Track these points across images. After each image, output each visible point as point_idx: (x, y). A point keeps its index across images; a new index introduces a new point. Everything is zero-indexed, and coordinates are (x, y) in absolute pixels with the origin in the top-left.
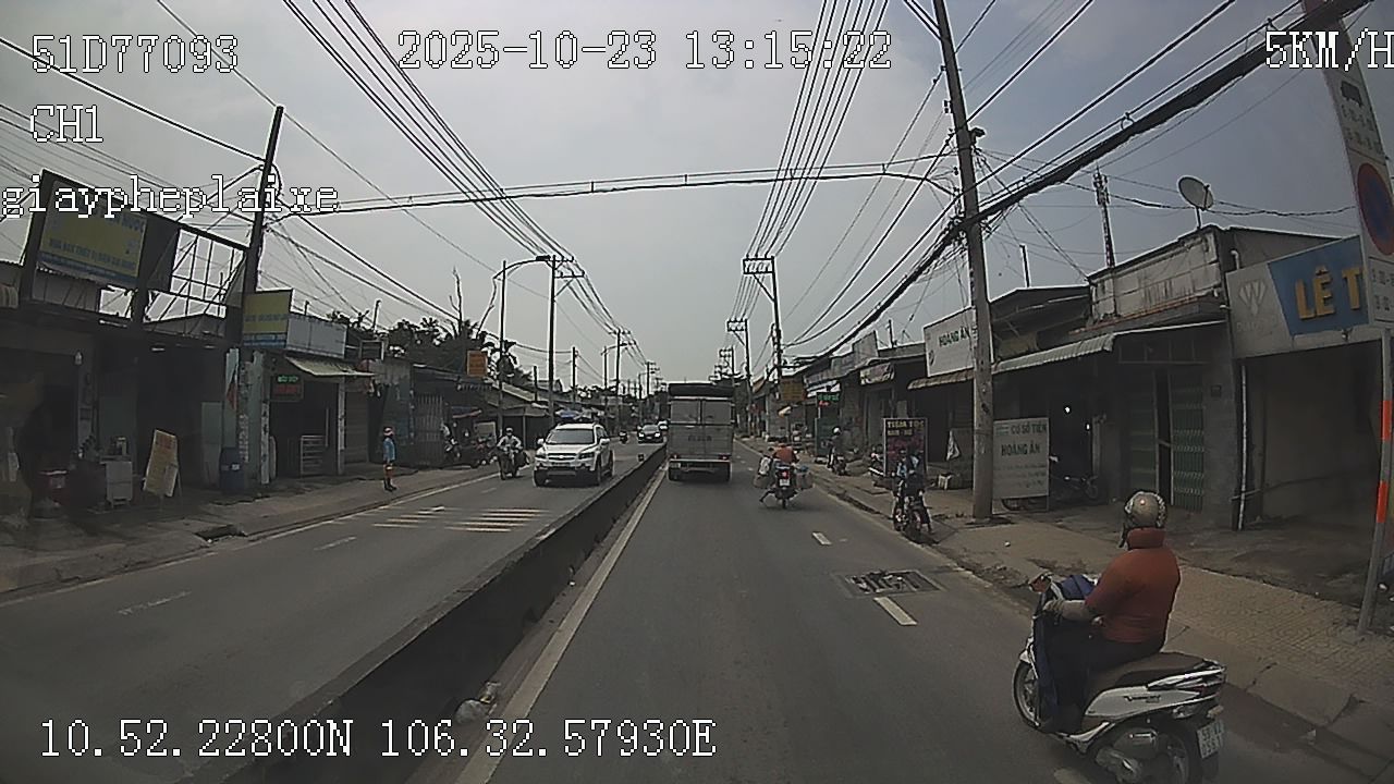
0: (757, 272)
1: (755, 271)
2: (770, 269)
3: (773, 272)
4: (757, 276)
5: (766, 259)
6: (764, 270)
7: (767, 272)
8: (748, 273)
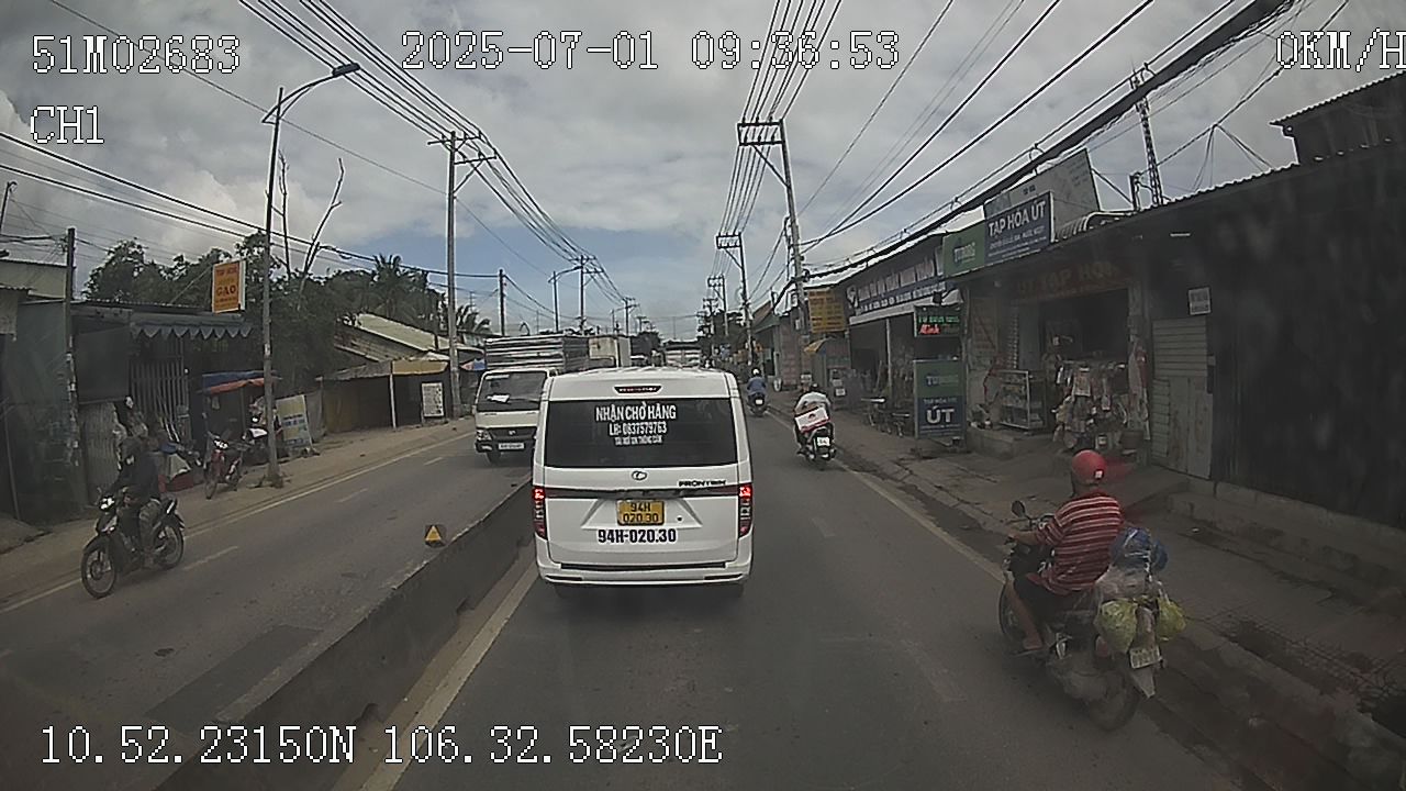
0: (759, 143)
1: (756, 140)
2: (778, 138)
3: (783, 142)
4: (759, 148)
5: (771, 124)
6: (769, 139)
7: (773, 143)
8: (745, 144)
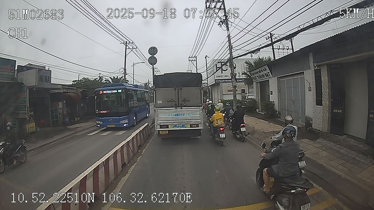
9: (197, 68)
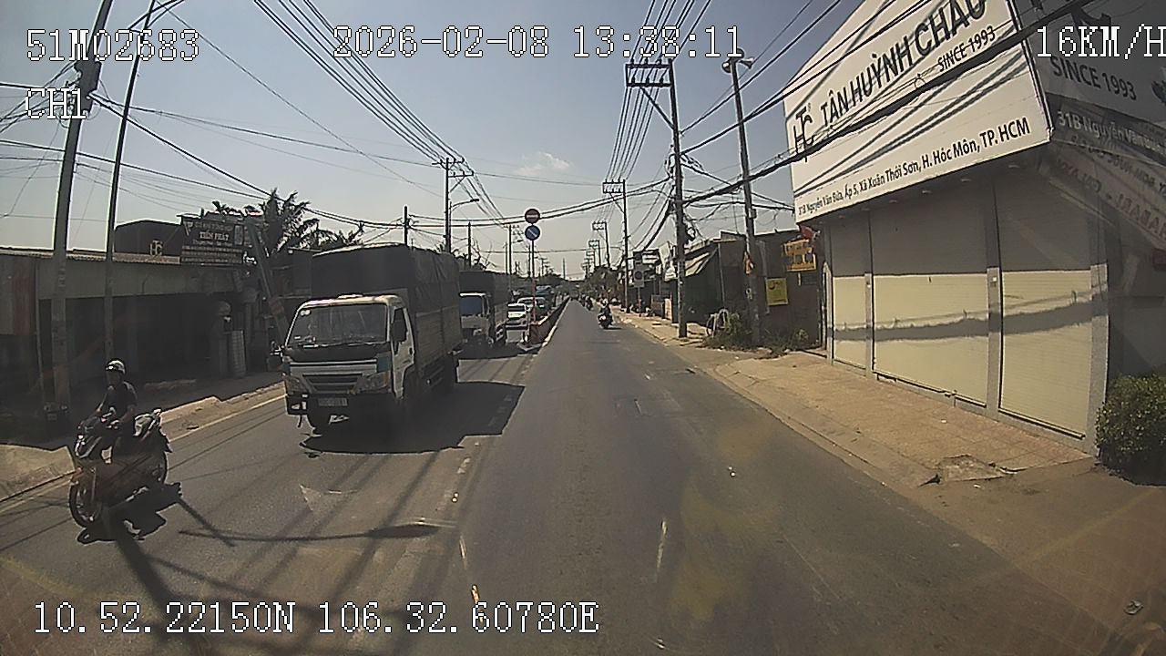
9: (675, 127)
